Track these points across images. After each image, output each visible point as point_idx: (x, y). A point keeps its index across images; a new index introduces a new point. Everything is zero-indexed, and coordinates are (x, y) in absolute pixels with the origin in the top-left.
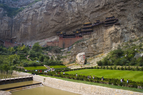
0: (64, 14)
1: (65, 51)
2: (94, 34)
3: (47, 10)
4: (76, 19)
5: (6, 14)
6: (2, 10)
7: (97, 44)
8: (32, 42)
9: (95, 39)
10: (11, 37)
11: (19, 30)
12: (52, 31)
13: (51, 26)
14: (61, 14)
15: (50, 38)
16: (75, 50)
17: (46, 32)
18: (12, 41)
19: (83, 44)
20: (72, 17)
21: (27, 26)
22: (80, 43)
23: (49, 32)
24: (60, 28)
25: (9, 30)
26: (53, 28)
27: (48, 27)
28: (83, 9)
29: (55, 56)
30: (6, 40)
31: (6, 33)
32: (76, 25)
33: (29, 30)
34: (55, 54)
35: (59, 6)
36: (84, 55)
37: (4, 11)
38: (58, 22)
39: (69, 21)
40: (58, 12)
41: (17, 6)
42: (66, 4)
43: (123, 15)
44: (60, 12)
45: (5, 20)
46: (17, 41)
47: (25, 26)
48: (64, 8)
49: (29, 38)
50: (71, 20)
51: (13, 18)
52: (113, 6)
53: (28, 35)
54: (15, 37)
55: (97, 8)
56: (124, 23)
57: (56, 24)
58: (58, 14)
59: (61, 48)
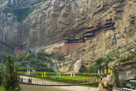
0: (71, 14)
1: (68, 58)
2: (95, 39)
3: (54, 11)
4: (82, 21)
5: (15, 19)
6: (12, 15)
7: (96, 50)
8: (41, 47)
9: (95, 45)
10: (21, 43)
11: (28, 35)
12: (61, 35)
13: (59, 29)
14: (68, 15)
15: (58, 43)
16: (76, 57)
17: (55, 36)
18: (22, 47)
19: (84, 50)
20: (79, 19)
21: (35, 30)
22: (81, 50)
23: (58, 36)
24: (68, 31)
25: (19, 36)
26: (62, 31)
27: (56, 31)
28: (87, 9)
29: (58, 64)
30: (17, 46)
31: (16, 39)
32: (83, 28)
33: (38, 35)
34: (58, 61)
35: (65, 6)
36: (80, 63)
37: (14, 16)
38: (66, 25)
39: (75, 23)
40: (65, 13)
41: (29, 5)
42: (72, 3)
43: (119, 18)
44: (66, 13)
45: (15, 25)
46: (26, 47)
47: (34, 30)
48: (70, 8)
49: (38, 43)
50: (78, 22)
51: (22, 23)
52: (110, 7)
53: (38, 40)
54: (24, 43)
55: (99, 9)
56: (118, 27)
57: (65, 26)
58: (65, 15)
59: (65, 55)
